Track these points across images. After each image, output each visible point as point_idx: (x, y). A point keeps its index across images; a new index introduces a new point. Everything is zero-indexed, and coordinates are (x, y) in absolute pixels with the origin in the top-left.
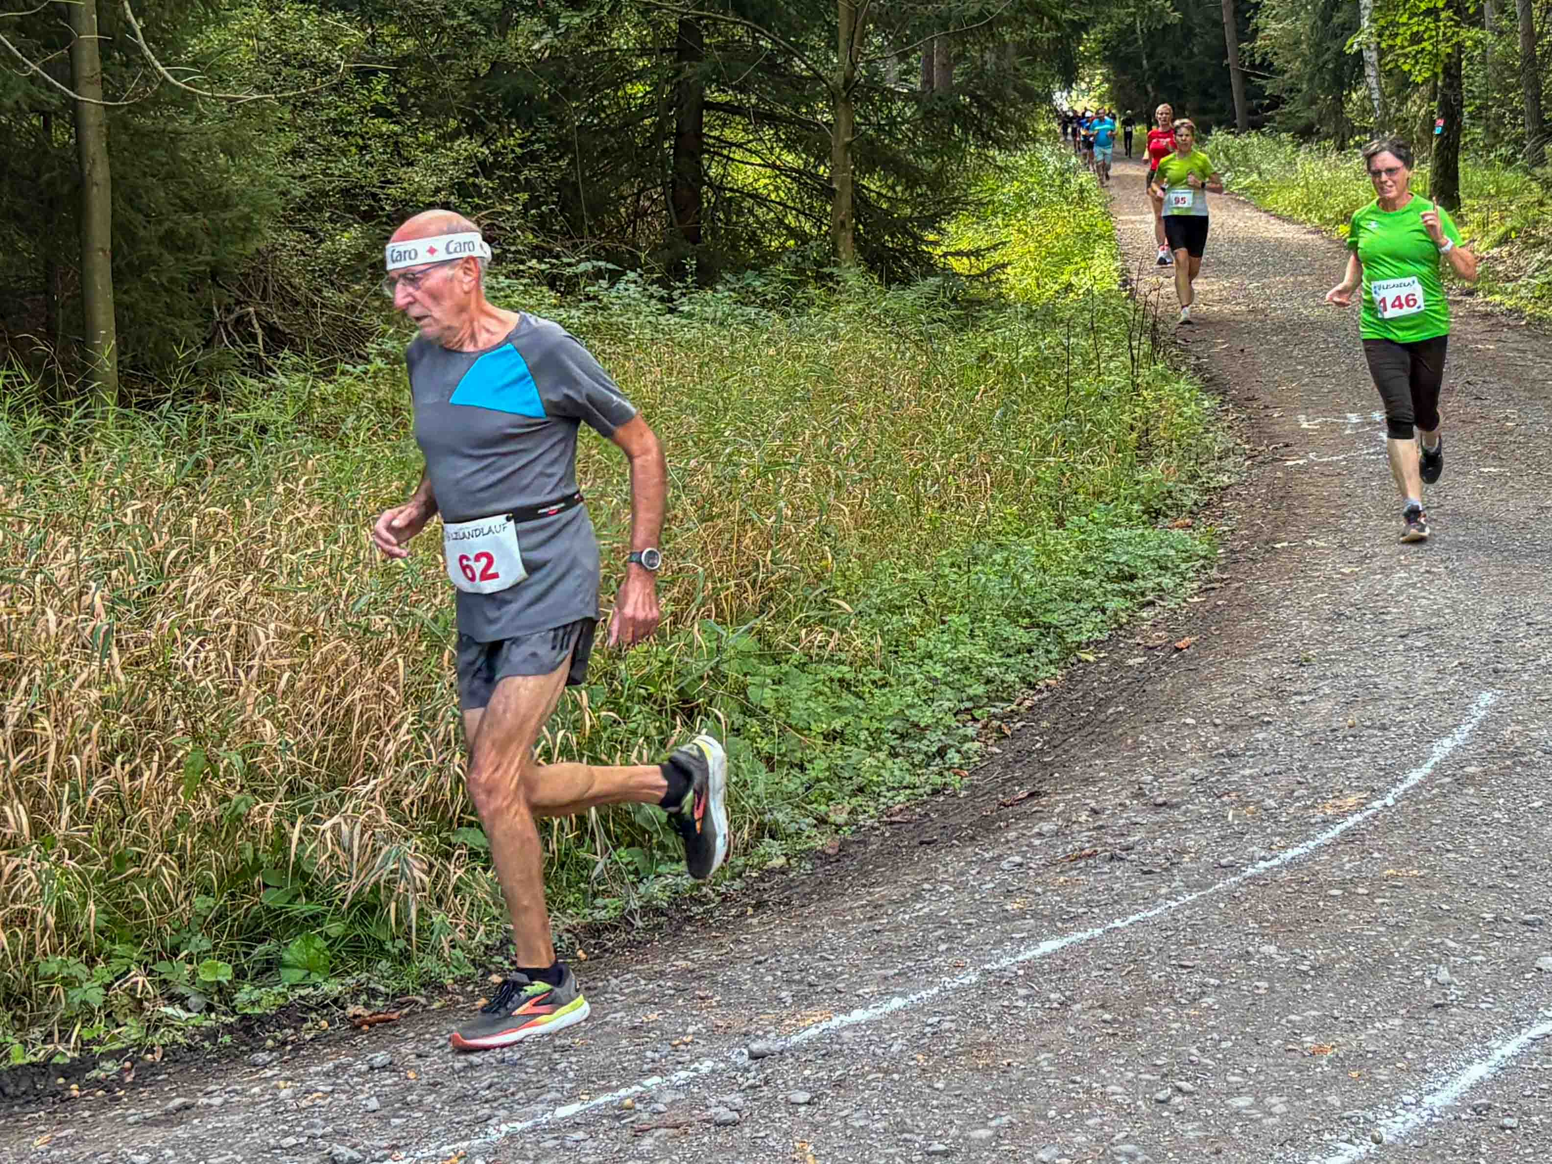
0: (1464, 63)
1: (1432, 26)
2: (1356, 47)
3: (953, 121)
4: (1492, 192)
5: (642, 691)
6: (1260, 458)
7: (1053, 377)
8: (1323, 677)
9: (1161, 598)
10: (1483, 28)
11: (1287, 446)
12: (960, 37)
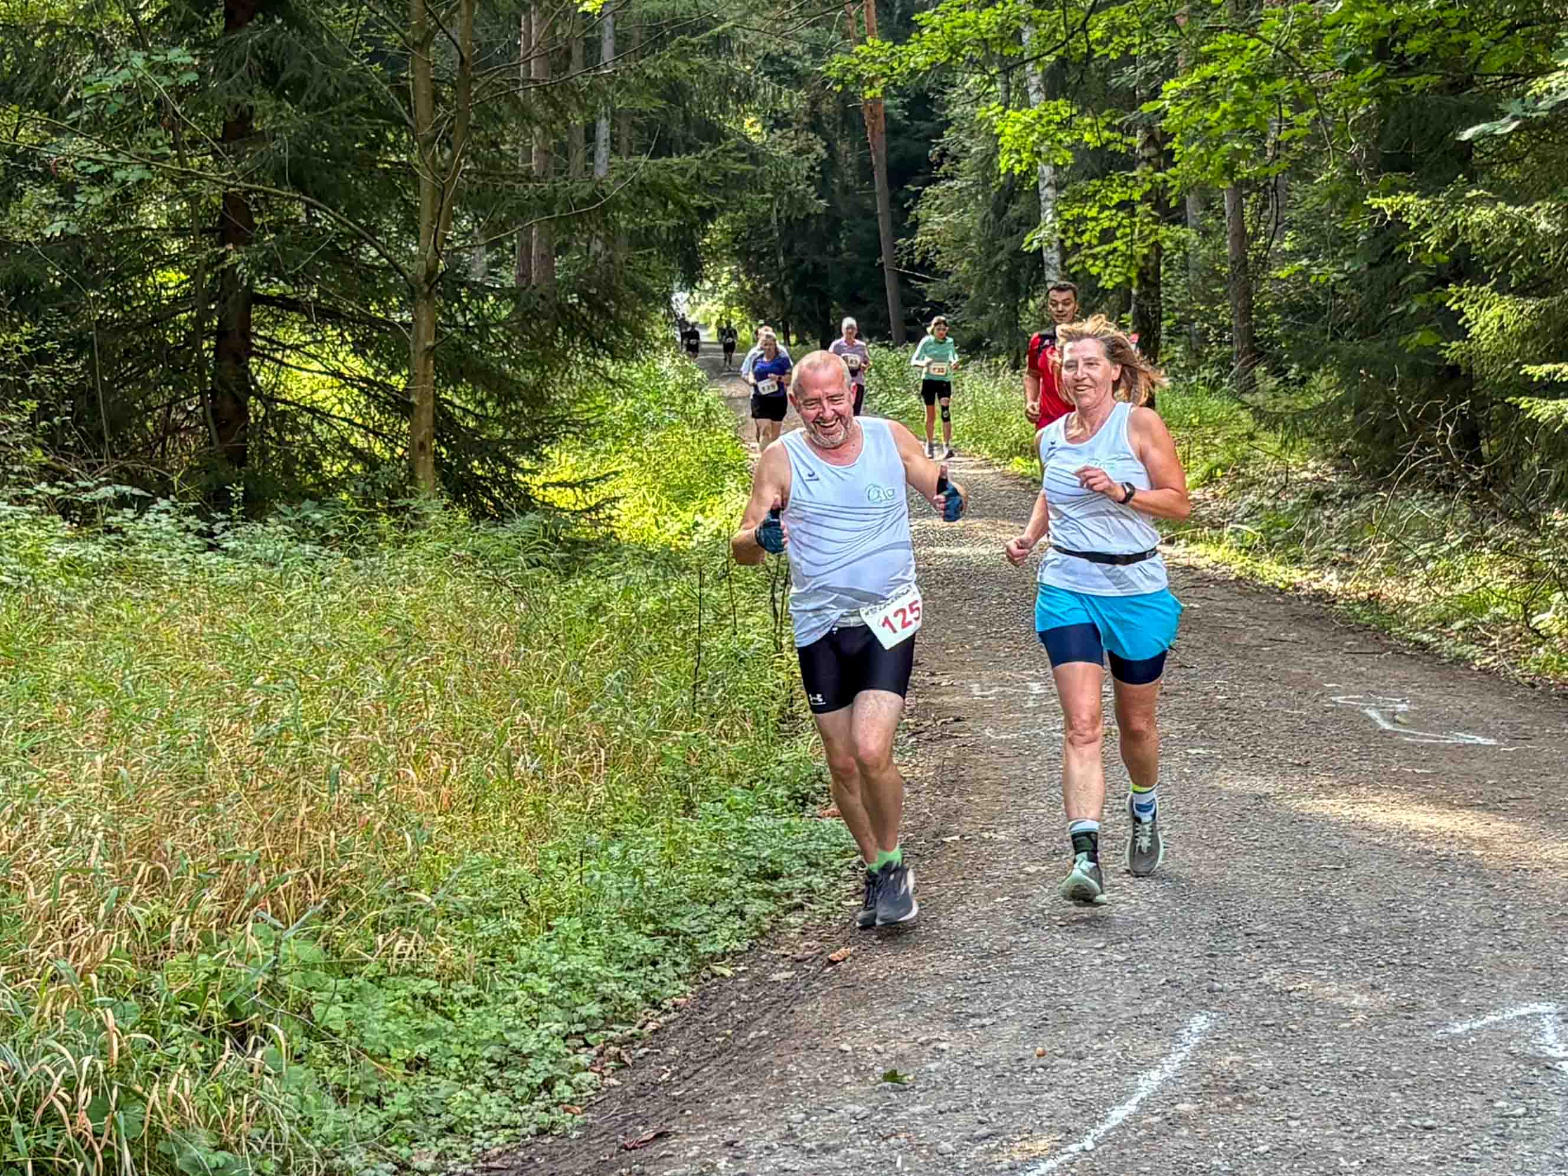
0: (1162, 269)
1: (1126, 222)
2: (1036, 244)
3: (559, 325)
4: (1195, 421)
5: (183, 1009)
6: (926, 735)
7: (679, 635)
8: (1006, 997)
9: (811, 901)
10: (1185, 225)
11: (958, 720)
12: (565, 224)
